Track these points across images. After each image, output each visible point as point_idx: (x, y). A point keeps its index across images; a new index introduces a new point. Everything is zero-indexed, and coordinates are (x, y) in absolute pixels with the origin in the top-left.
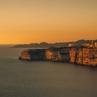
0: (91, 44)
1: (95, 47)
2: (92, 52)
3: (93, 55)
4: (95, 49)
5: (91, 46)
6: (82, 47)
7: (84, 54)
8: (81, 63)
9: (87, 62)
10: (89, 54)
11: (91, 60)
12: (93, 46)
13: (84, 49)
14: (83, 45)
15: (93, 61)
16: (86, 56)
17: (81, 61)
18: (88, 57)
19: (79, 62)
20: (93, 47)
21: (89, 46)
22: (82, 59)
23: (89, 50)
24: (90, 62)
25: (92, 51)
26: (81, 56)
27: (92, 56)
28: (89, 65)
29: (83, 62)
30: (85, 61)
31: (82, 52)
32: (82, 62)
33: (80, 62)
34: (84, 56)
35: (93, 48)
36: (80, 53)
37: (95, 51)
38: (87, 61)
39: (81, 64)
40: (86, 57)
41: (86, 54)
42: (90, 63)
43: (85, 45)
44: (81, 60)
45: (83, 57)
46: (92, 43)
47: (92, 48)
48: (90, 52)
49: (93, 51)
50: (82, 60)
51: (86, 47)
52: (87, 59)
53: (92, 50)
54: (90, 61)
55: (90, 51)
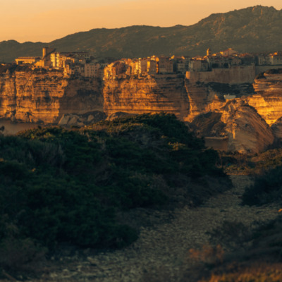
0: (38, 59)
1: (51, 67)
2: (42, 83)
3: (47, 92)
4: (50, 75)
5: (40, 64)
6: (14, 68)
7: (18, 89)
8: (9, 116)
9: (29, 114)
10: (33, 89)
11: (41, 107)
12: (45, 65)
13: (18, 73)
14: (17, 60)
15: (47, 110)
16: (26, 94)
17: (10, 109)
18: (30, 98)
19: (5, 111)
20: (47, 68)
21: (33, 64)
22: (12, 102)
23: (34, 76)
24: (36, 112)
25: (44, 80)
26: (11, 94)
27: (42, 96)
28: (35, 120)
29: (17, 113)
30: (21, 110)
31: (12, 83)
32: (14, 112)
33: (8, 113)
34: (18, 94)
35: (44, 71)
36: (7, 86)
37: (51, 80)
38: (27, 110)
39: (9, 119)
40: (24, 98)
41: (26, 89)
42: (37, 116)
43: (21, 62)
44: (9, 106)
45: (15, 98)
46: (44, 54)
47: (43, 69)
48: (36, 82)
49: (47, 78)
50: (14, 105)
51: (26, 68)
52: (27, 103)
53: (42, 76)
54: (38, 110)
55: (38, 80)
